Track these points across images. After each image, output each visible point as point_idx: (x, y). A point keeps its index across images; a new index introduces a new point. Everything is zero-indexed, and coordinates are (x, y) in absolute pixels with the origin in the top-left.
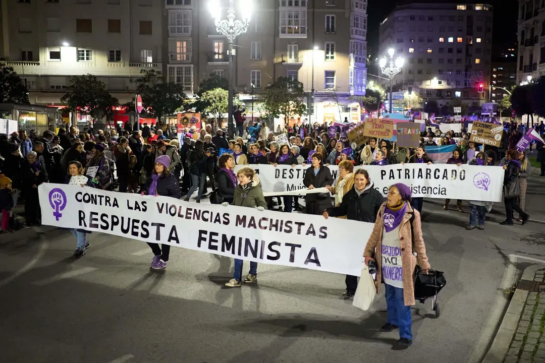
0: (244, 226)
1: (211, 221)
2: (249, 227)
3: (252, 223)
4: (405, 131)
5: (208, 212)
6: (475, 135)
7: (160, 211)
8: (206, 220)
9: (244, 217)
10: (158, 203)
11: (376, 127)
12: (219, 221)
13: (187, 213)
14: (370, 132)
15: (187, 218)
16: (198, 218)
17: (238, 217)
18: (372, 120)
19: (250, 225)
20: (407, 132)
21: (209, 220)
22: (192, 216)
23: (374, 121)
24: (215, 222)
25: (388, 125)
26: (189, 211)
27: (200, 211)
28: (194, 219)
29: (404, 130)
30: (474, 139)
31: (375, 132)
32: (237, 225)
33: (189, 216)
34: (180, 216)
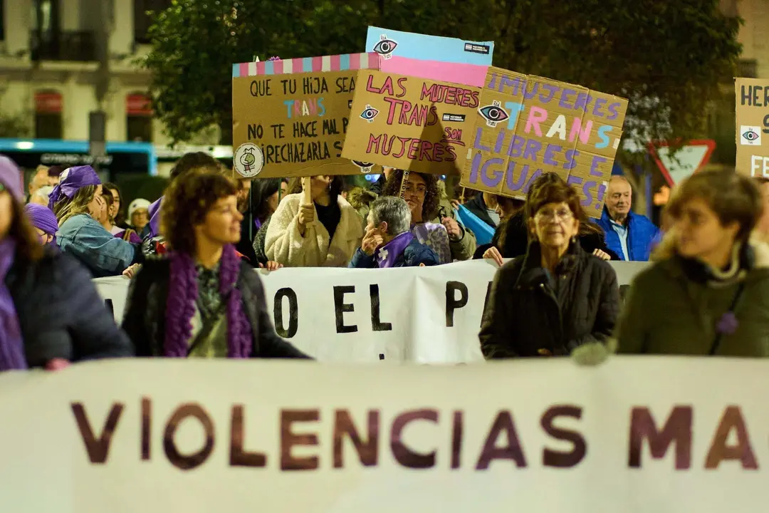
0: (683, 462)
1: (456, 463)
2: (712, 462)
3: (732, 440)
4: (533, 122)
5: (430, 415)
6: (756, 151)
7: (98, 450)
8: (421, 461)
9: (682, 417)
10: (78, 410)
11: (402, 117)
12: (515, 454)
13: (288, 439)
14: (374, 140)
15: (289, 464)
16: (369, 456)
17: (640, 418)
18: (388, 85)
19: (718, 454)
20: (546, 125)
21: (444, 457)
22: (324, 451)
23: (398, 91)
24: (483, 463)
25: (458, 109)
26: (299, 428)
27: (373, 417)
28: (338, 463)
29: (522, 117)
30: (754, 167)
31: (397, 144)
32: (634, 460)
33: (299, 452)
34: (240, 458)
